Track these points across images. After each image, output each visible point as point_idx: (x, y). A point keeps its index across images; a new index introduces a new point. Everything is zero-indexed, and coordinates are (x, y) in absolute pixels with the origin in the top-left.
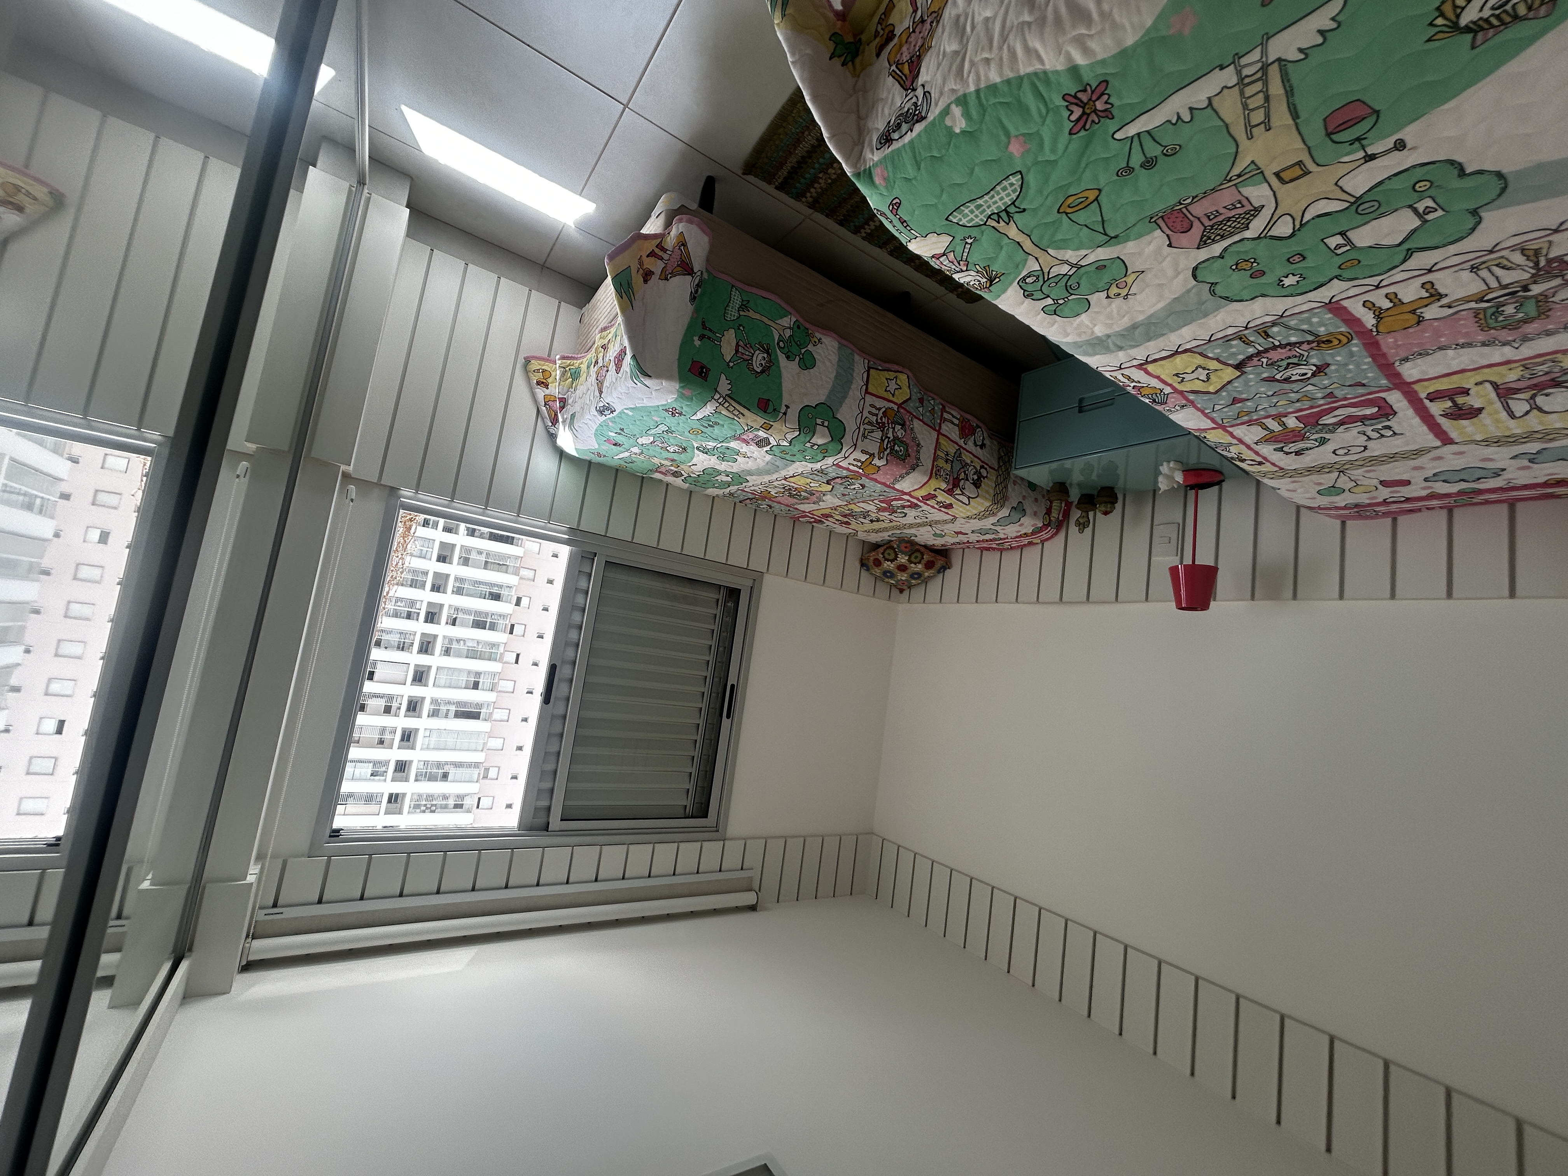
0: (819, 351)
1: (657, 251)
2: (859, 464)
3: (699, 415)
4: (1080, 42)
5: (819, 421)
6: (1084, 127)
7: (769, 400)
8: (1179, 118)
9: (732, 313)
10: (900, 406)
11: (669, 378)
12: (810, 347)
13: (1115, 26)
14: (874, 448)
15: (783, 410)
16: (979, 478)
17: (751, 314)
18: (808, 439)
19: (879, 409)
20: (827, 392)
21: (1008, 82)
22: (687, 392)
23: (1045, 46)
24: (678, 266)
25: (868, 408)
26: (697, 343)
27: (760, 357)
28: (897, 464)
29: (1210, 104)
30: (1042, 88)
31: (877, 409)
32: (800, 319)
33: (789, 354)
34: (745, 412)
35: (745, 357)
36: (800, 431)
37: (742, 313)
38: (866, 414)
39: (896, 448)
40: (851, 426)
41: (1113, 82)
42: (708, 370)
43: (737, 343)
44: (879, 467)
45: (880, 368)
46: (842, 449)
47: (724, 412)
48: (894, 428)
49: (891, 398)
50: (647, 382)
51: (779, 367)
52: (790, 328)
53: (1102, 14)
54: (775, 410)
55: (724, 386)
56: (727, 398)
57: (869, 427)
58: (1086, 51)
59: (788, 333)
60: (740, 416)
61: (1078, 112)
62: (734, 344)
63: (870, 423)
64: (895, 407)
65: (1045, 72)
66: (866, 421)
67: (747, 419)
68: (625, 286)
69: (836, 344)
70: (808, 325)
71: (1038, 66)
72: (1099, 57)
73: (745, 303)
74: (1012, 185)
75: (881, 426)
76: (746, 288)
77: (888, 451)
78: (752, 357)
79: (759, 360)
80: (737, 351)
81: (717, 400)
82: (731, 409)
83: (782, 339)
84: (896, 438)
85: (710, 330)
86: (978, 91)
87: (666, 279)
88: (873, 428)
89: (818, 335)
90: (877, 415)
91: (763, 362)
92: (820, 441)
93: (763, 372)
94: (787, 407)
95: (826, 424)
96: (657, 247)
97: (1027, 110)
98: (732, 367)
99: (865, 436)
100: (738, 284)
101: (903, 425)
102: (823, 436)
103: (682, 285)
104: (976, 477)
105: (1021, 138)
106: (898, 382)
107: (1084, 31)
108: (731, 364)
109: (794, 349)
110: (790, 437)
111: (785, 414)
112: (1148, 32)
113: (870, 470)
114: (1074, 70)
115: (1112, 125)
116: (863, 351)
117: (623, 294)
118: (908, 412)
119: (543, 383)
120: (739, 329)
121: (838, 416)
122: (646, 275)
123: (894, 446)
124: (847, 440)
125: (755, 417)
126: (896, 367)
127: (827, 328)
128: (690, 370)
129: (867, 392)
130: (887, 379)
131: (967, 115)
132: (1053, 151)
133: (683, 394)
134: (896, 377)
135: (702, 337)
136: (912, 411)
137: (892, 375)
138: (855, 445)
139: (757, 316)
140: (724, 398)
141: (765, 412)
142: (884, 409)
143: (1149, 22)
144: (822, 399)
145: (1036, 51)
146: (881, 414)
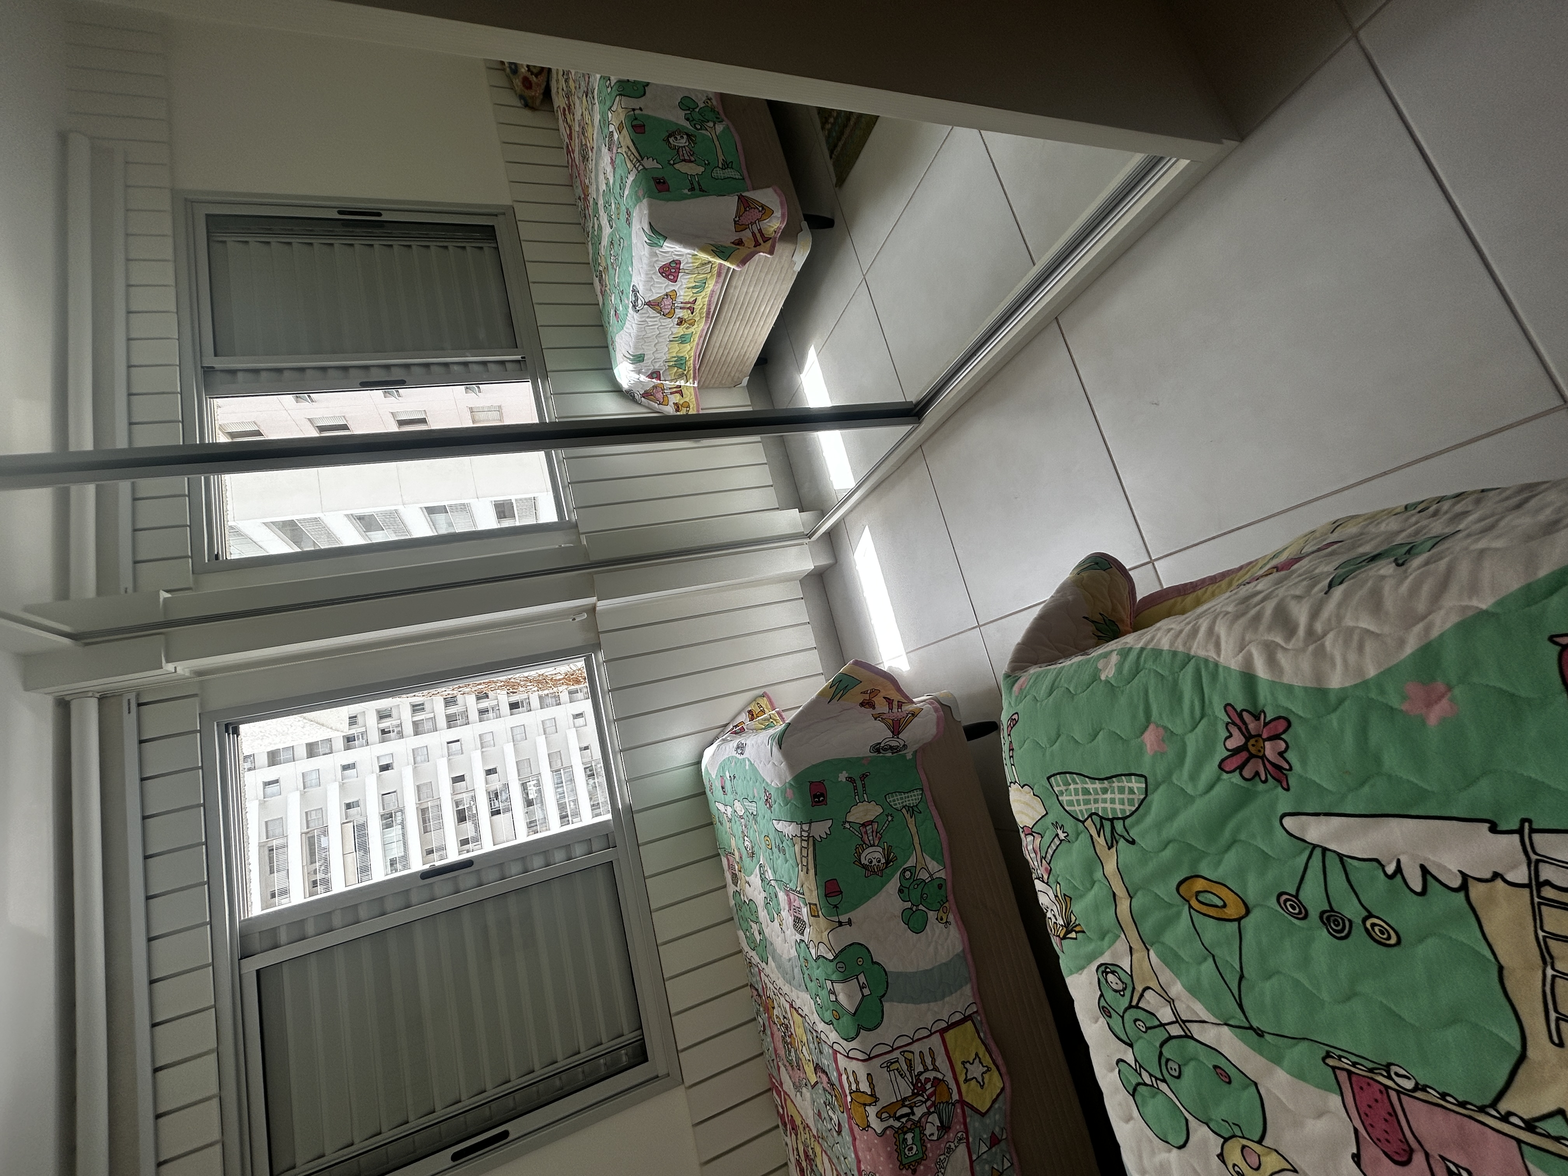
0: (934, 928)
1: (895, 703)
2: (854, 1087)
3: (779, 826)
4: (1270, 652)
5: (862, 978)
6: (1241, 768)
7: (841, 893)
8: (1399, 869)
9: (897, 801)
10: (962, 1102)
11: (791, 766)
12: (932, 915)
13: (1320, 653)
14: (886, 1097)
15: (844, 918)
17: (911, 822)
18: (834, 977)
19: (936, 1069)
20: (901, 969)
21: (1175, 654)
22: (789, 792)
23: (1228, 635)
24: (893, 720)
25: (925, 1047)
26: (843, 777)
27: (877, 855)
28: (889, 1156)
29: (1464, 887)
30: (1205, 680)
31: (933, 1063)
32: (949, 884)
33: (906, 891)
34: (812, 872)
35: (865, 838)
36: (835, 958)
37: (904, 811)
38: (916, 1048)
39: (909, 1136)
40: (887, 1033)
41: (1298, 728)
42: (824, 802)
43: (872, 822)
44: (869, 1126)
45: (982, 1035)
46: (853, 1039)
47: (797, 848)
48: (929, 1113)
49: (961, 1079)
50: (775, 749)
51: (883, 885)
52: (931, 876)
53: (1310, 632)
54: (836, 906)
55: (821, 829)
56: (811, 839)
57: (905, 1067)
58: (1272, 662)
59: (924, 875)
60: (805, 869)
61: (1237, 740)
62: (872, 818)
63: (910, 1064)
64: (955, 1097)
65: (1216, 665)
66: (910, 1056)
67: (806, 880)
69: (959, 948)
70: (951, 898)
71: (1212, 654)
72: (1286, 680)
73: (915, 809)
74: (1131, 791)
75: (918, 1088)
76: (931, 804)
77: (897, 1124)
78: (871, 846)
79: (874, 855)
80: (864, 825)
81: (802, 830)
82: (805, 853)
83: (913, 871)
84: (919, 1126)
85: (864, 786)
86: (1142, 649)
87: (876, 719)
88: (908, 1074)
89: (951, 918)
90: (926, 1070)
91: (875, 861)
92: (842, 998)
93: (864, 866)
94: (850, 922)
95: (866, 992)
96: (898, 702)
97: (1180, 699)
98: (845, 828)
99: (889, 1065)
100: (928, 794)
101: (944, 1128)
102: (849, 997)
103: (880, 733)
105: (1161, 730)
106: (986, 1076)
107: (1279, 640)
108: (847, 826)
109: (916, 895)
110: (823, 950)
111: (840, 924)
112: (1365, 684)
113: (857, 1111)
114: (1249, 680)
115: (1284, 802)
116: (980, 993)
117: (835, 688)
118: (965, 1124)
119: (753, 715)
120: (887, 816)
121: (887, 1005)
122: (868, 703)
123: (910, 1130)
124: (869, 1039)
125: (814, 887)
126: (1000, 1062)
127: (967, 924)
128: (811, 783)
129: (942, 1032)
130: (977, 1055)
131: (1120, 667)
132: (1194, 777)
133: (786, 790)
134: (989, 1070)
135: (850, 779)
136: (971, 1132)
137: (987, 1060)
138: (870, 1059)
139: (913, 830)
140: (808, 837)
141: (826, 896)
142: (940, 1076)
143: (1371, 672)
144: (890, 968)
145: (1218, 637)
146: (931, 1075)
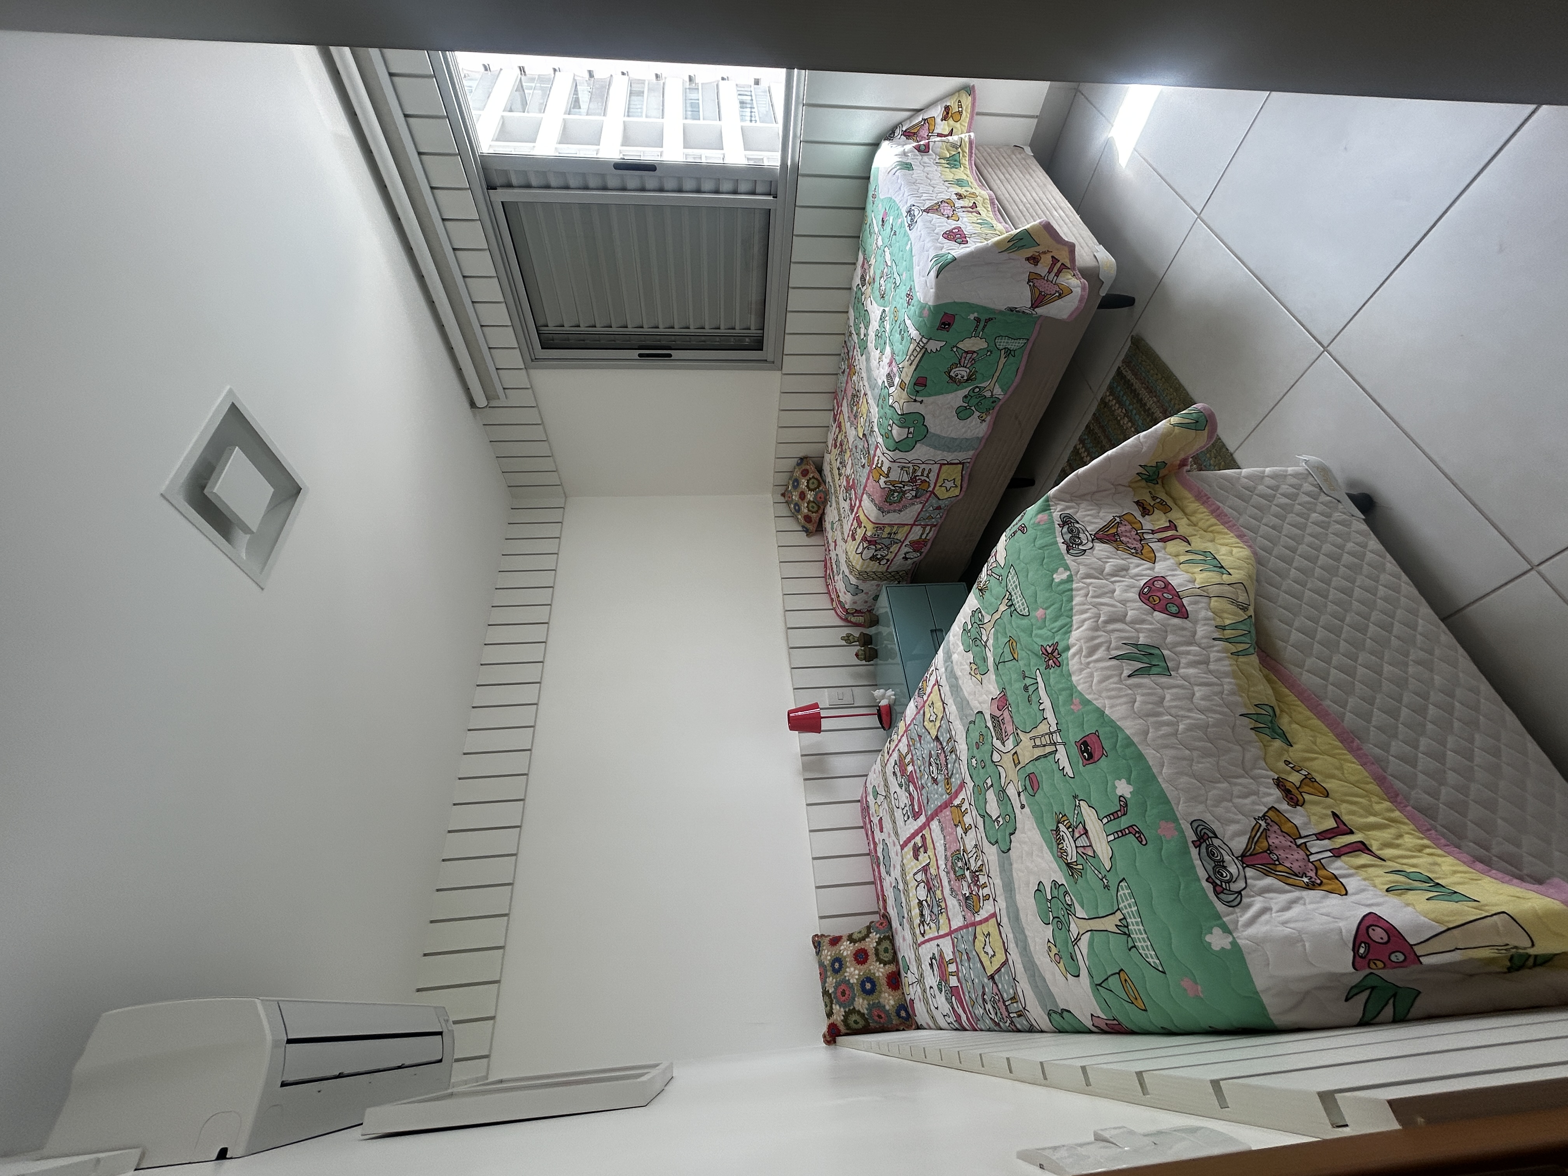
0: (974, 420)
1: (1059, 265)
2: (879, 465)
3: (908, 322)
4: (1080, 651)
5: (912, 430)
6: (1043, 653)
7: (926, 386)
8: (1041, 703)
9: (1002, 343)
10: (933, 492)
11: (937, 296)
12: (977, 414)
13: (1081, 670)
14: (893, 476)
15: (919, 399)
16: (878, 559)
17: (1003, 360)
18: (895, 422)
19: (928, 476)
20: (938, 433)
21: (1072, 609)
22: (926, 312)
23: (1082, 631)
24: (1041, 292)
25: (927, 467)
26: (972, 317)
27: (964, 374)
28: (882, 496)
29: (1045, 719)
30: (1063, 630)
31: (928, 475)
32: (1001, 403)
33: (969, 397)
34: (913, 367)
35: (963, 360)
36: (901, 415)
37: (1003, 352)
38: (922, 466)
39: (896, 494)
40: (910, 456)
41: (1058, 670)
42: (948, 330)
43: (974, 352)
44: (878, 482)
45: (964, 472)
46: (890, 451)
47: (912, 347)
48: (912, 490)
49: (938, 485)
50: (933, 274)
51: (956, 391)
52: (992, 395)
53: (1089, 663)
54: (918, 392)
55: (933, 346)
56: (924, 350)
57: (911, 471)
58: (1074, 655)
59: (988, 394)
60: (910, 362)
61: (1050, 650)
62: (975, 349)
63: (915, 471)
64: (931, 489)
65: (1071, 631)
66: (917, 468)
67: (907, 367)
68: (1021, 243)
69: (981, 435)
70: (997, 409)
71: (1075, 627)
72: (1070, 663)
73: (1013, 353)
74: (1024, 609)
75: (913, 480)
76: (1027, 352)
77: (893, 488)
78: (963, 367)
79: (962, 372)
80: (967, 353)
81: (921, 340)
82: (915, 354)
83: (982, 389)
84: (904, 493)
85: (985, 326)
86: (1072, 590)
87: (1029, 281)
88: (911, 474)
89: (989, 418)
90: (922, 475)
91: (959, 376)
92: (894, 432)
93: (951, 377)
94: (921, 402)
95: (910, 436)
97: (1055, 621)
98: (952, 350)
99: (903, 468)
100: (1030, 345)
101: (916, 497)
102: (899, 434)
103: (1022, 298)
104: (879, 556)
105: (1044, 617)
106: (953, 489)
107: (1084, 653)
108: (955, 349)
109: (974, 401)
110: (896, 405)
111: (915, 401)
112: (1076, 687)
113: (876, 475)
114: (1068, 648)
115: (1042, 668)
116: (977, 457)
117: (1013, 242)
118: (928, 499)
119: (948, 113)
120: (988, 351)
121: (918, 445)
122: (1034, 258)
123: (897, 492)
124: (898, 455)
125: (910, 375)
126: (965, 486)
127: (995, 425)
128: (946, 314)
129: (942, 465)
130: (954, 479)
131: (1063, 582)
132: (1036, 635)
133: (924, 308)
134: (956, 486)
135: (978, 320)
136: (929, 502)
137: (958, 483)
138: (894, 462)
139: (1001, 366)
140: (923, 347)
141: (915, 384)
142: (928, 480)
143: (1079, 688)
144: (931, 430)
145: (1082, 626)
146: (923, 478)
